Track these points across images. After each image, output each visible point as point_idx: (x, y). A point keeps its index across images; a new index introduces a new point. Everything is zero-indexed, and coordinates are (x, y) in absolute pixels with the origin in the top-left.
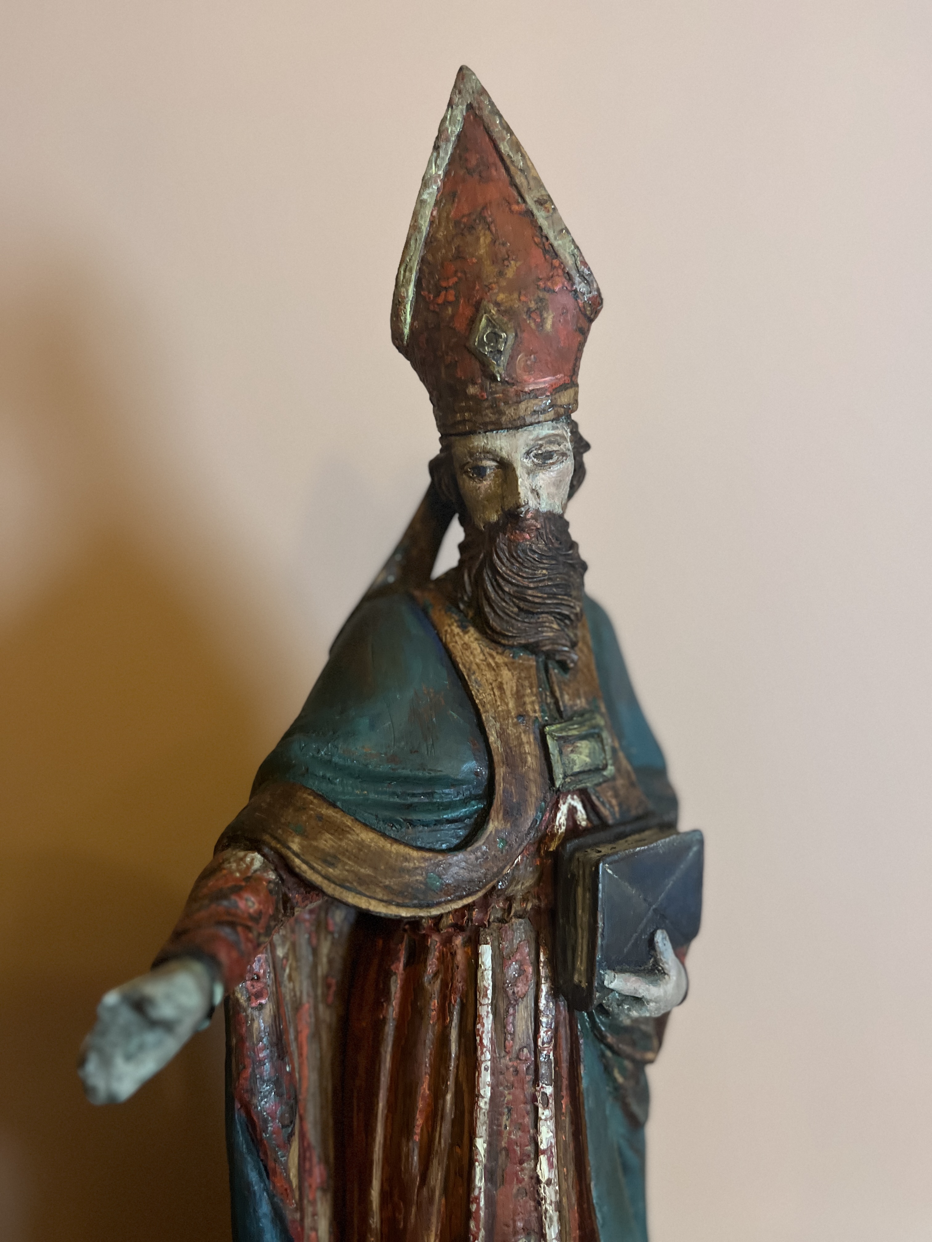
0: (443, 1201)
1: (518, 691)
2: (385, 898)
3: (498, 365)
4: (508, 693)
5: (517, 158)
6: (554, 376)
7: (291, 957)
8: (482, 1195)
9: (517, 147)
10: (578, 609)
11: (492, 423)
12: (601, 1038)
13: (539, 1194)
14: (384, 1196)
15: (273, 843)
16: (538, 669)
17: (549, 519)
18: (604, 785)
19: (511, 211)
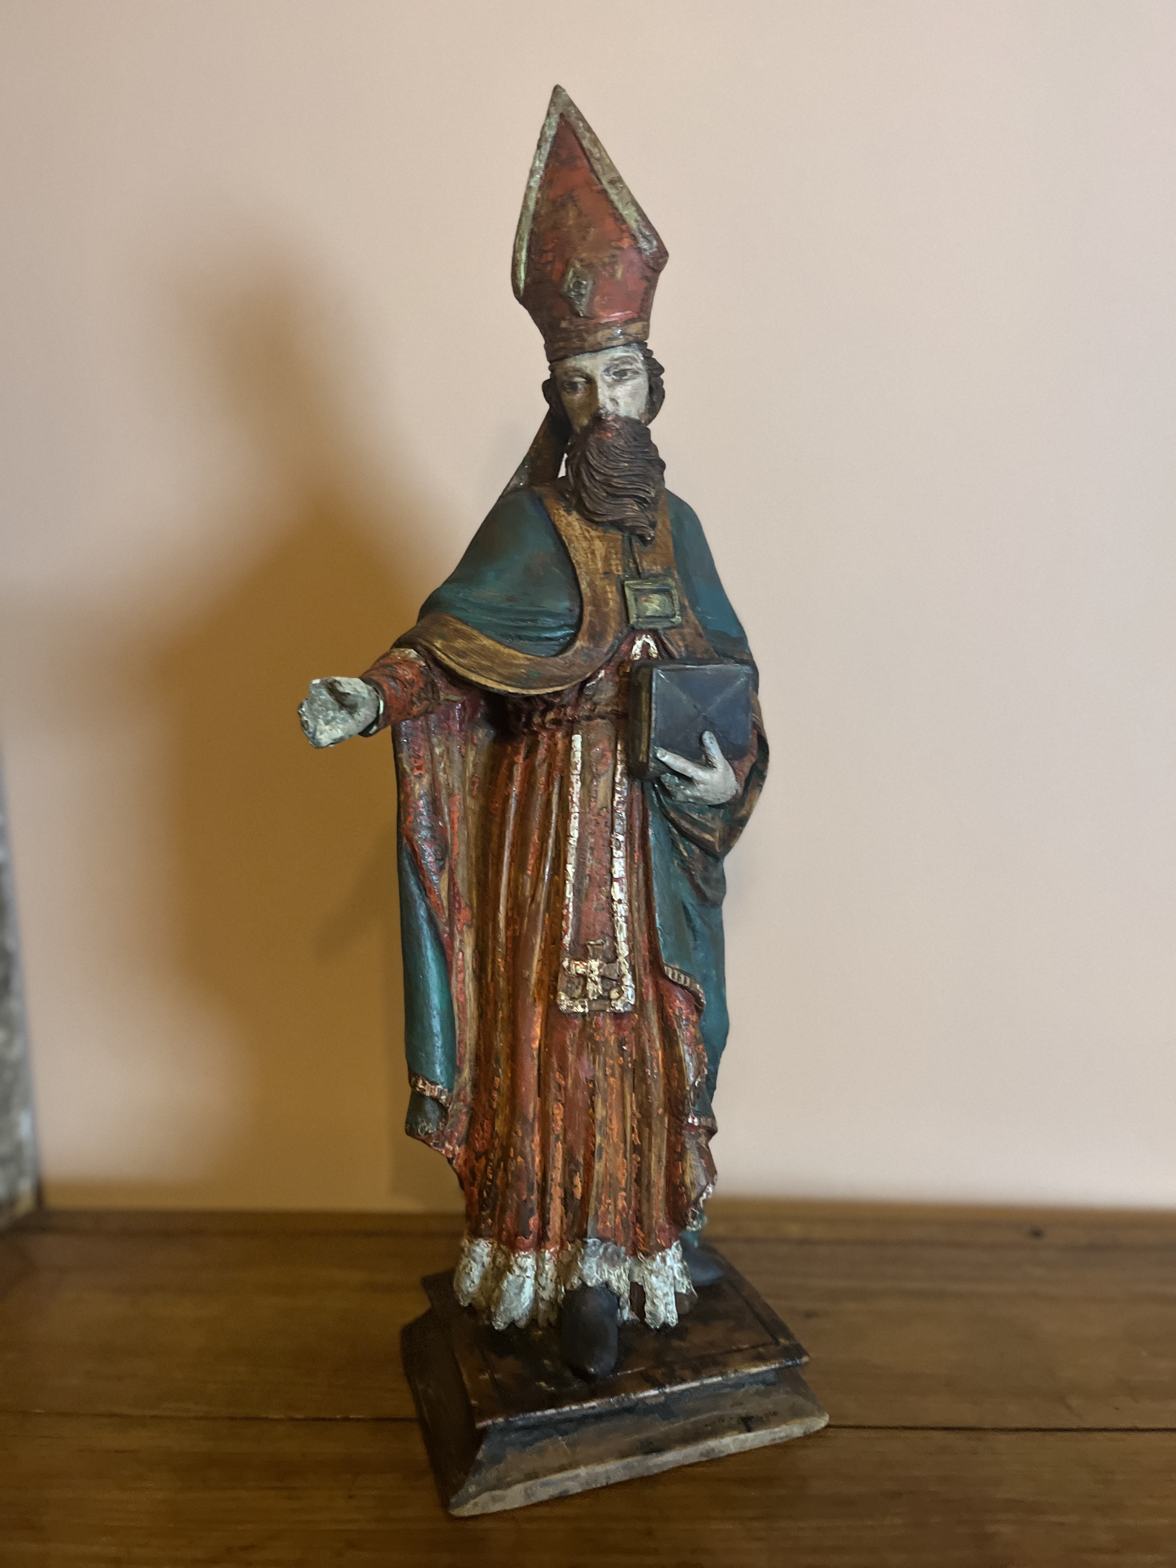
0: (547, 915)
1: (606, 556)
2: (498, 680)
3: (581, 305)
4: (598, 557)
5: (595, 151)
6: (623, 312)
7: (445, 757)
8: (571, 904)
9: (596, 141)
10: (653, 494)
11: (578, 348)
12: (666, 816)
13: (612, 909)
14: (509, 921)
15: (424, 643)
16: (623, 541)
17: (627, 423)
18: (673, 631)
19: (592, 191)
